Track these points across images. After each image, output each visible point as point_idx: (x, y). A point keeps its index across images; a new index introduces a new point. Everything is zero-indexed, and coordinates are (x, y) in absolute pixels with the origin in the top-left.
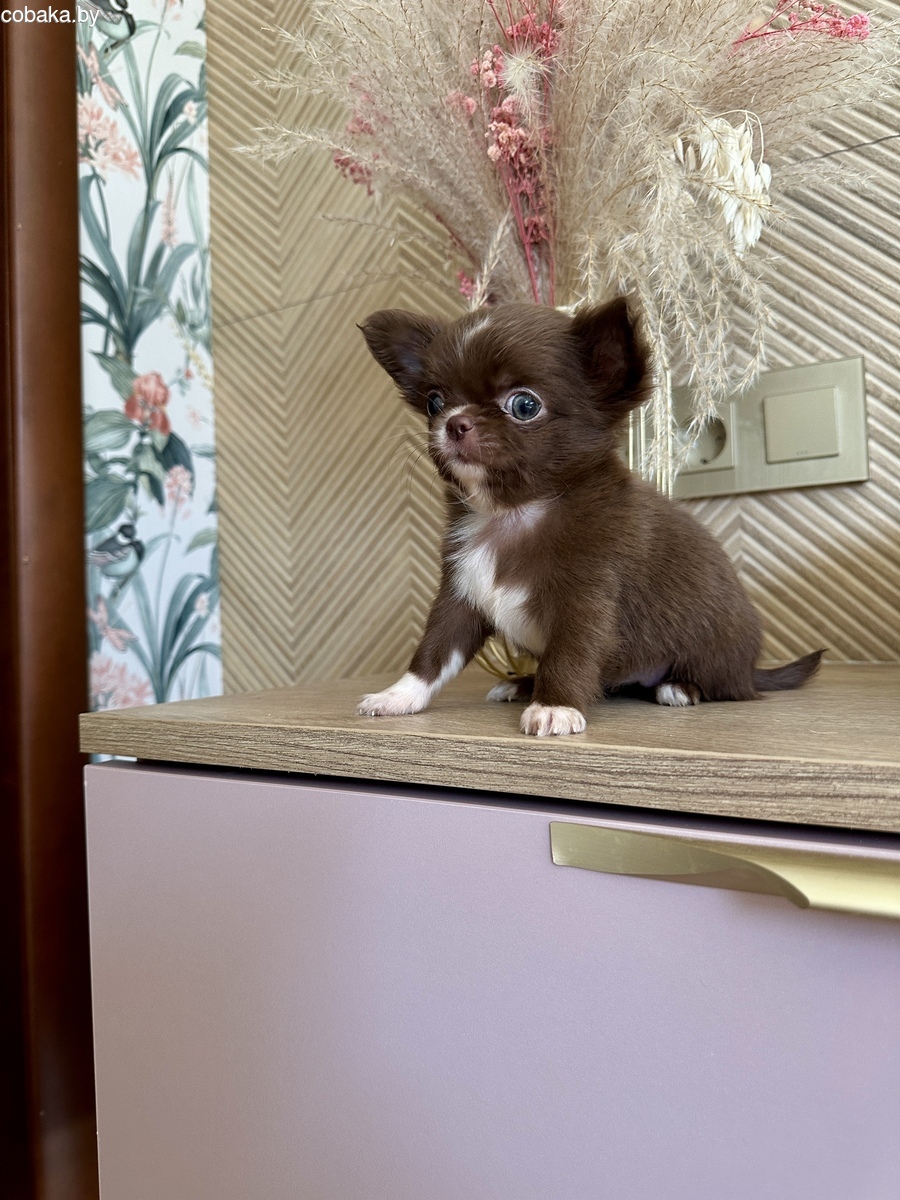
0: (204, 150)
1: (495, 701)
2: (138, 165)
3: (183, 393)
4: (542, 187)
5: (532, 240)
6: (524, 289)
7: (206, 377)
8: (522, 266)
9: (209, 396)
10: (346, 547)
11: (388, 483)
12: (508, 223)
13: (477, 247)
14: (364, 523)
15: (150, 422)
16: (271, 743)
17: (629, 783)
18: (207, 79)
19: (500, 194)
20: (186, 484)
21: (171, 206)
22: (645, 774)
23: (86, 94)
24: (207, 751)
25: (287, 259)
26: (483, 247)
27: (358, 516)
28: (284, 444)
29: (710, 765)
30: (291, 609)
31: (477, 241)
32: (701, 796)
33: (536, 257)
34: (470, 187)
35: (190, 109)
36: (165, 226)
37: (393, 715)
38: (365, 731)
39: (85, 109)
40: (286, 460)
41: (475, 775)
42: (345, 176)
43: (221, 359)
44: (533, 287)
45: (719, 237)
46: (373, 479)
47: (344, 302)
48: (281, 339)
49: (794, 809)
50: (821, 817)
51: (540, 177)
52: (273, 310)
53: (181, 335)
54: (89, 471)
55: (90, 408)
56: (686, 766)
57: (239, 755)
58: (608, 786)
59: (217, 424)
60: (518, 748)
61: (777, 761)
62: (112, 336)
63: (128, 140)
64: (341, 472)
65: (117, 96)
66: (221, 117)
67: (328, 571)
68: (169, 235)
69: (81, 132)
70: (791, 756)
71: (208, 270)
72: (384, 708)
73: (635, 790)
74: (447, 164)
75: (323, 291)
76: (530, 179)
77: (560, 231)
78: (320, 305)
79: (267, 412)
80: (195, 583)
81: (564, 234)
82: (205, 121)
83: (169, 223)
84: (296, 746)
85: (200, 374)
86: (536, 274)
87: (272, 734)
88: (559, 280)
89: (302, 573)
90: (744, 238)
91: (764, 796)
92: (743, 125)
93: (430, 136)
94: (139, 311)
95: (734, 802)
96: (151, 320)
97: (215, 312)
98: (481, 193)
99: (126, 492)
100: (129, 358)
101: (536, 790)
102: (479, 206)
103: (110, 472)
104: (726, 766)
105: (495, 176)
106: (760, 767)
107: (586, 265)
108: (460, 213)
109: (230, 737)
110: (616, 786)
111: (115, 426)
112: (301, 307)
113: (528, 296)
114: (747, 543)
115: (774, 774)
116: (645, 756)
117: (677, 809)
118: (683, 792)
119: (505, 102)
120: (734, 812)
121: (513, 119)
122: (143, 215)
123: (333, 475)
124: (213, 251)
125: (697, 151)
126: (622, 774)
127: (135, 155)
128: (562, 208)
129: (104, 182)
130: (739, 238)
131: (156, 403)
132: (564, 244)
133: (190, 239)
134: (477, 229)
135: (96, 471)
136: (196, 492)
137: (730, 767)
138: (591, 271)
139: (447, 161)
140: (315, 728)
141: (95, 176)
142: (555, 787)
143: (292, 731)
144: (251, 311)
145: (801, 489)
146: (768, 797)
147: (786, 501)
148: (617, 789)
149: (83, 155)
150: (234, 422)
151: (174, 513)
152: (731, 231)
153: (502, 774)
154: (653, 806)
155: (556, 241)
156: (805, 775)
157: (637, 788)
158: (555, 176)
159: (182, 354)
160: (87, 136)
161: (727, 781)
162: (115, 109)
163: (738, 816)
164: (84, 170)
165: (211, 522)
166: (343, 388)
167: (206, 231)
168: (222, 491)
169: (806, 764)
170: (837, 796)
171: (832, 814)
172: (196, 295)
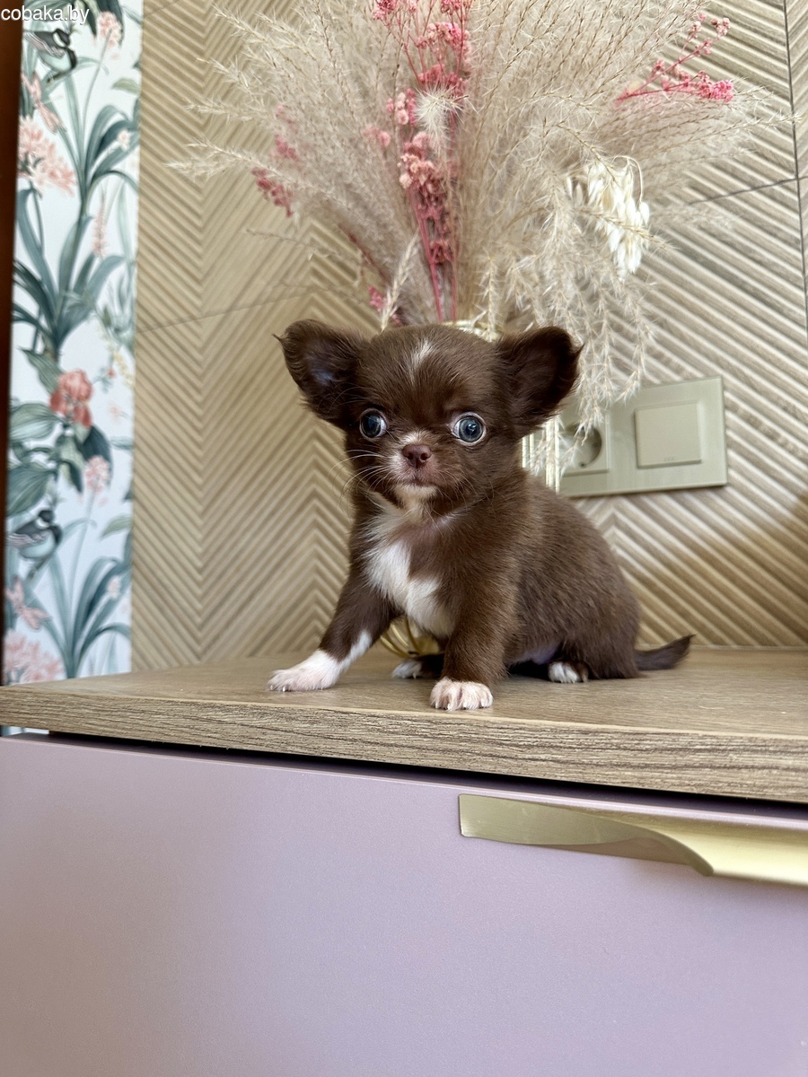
0: (135, 174)
1: (400, 678)
2: (73, 182)
3: (105, 390)
4: (448, 213)
5: (437, 262)
6: (429, 303)
7: (128, 377)
8: (428, 284)
9: (129, 394)
10: (255, 535)
11: (296, 477)
12: (416, 244)
13: (387, 265)
14: (273, 514)
15: (73, 415)
16: (184, 717)
17: (536, 756)
18: (141, 113)
19: (409, 219)
20: (104, 474)
21: (102, 221)
22: (552, 747)
23: (28, 117)
24: (120, 725)
25: (208, 274)
26: (392, 264)
27: (267, 506)
28: (199, 439)
29: (613, 738)
30: (199, 592)
31: (387, 260)
32: (605, 768)
33: (440, 277)
34: (382, 211)
35: (124, 138)
36: (95, 239)
37: (303, 691)
38: (278, 706)
39: (27, 130)
40: (199, 453)
41: (386, 748)
42: (267, 198)
43: (142, 360)
44: (437, 303)
45: (605, 263)
46: (283, 472)
47: (260, 313)
48: (199, 344)
49: (692, 780)
50: (719, 788)
51: (446, 205)
52: (193, 318)
53: (106, 337)
54: (13, 458)
55: (17, 400)
56: (590, 740)
57: (151, 729)
58: (516, 758)
59: (136, 420)
60: (429, 721)
61: (677, 734)
62: (41, 335)
63: (65, 160)
64: (252, 465)
65: (57, 120)
66: (152, 146)
67: (237, 557)
68: (99, 247)
69: (22, 150)
70: (688, 729)
71: (134, 281)
72: (295, 684)
73: (542, 763)
74: (363, 189)
75: (241, 302)
76: (436, 207)
77: (463, 254)
78: (237, 315)
79: (184, 410)
80: (108, 567)
81: (466, 256)
82: (138, 149)
83: (100, 235)
84: (209, 720)
85: (123, 374)
86: (440, 291)
87: (185, 708)
88: (460, 297)
89: (212, 558)
90: (626, 266)
91: (665, 768)
92: (625, 169)
93: (348, 163)
94: (68, 314)
95: (636, 774)
96: (78, 322)
97: (140, 318)
98: (392, 215)
99: (47, 479)
100: (56, 356)
101: (446, 763)
102: (391, 228)
103: (33, 460)
104: (629, 739)
105: (405, 202)
106: (661, 740)
107: (487, 283)
108: (373, 233)
109: (143, 711)
110: (524, 759)
111: (40, 418)
112: (219, 317)
113: (433, 310)
114: (620, 539)
115: (673, 746)
116: (552, 729)
117: (582, 781)
118: (587, 764)
119: (415, 138)
120: (636, 784)
121: (422, 153)
122: (75, 229)
123: (245, 469)
124: (139, 263)
125: (585, 187)
126: (529, 747)
127: (70, 174)
128: (465, 234)
129: (41, 197)
130: (621, 264)
131: (80, 398)
132: (465, 266)
133: (118, 251)
134: (388, 249)
135: (19, 460)
136: (114, 482)
137: (632, 740)
138: (491, 288)
139: (364, 185)
140: (228, 703)
141: (32, 190)
142: (464, 760)
143: (205, 706)
144: (173, 318)
145: (670, 492)
146: (669, 768)
147: (655, 502)
148: (524, 762)
149: (22, 171)
150: (153, 418)
151: (92, 500)
152: (615, 259)
153: (412, 747)
154: (558, 778)
155: (458, 263)
156: (703, 747)
157: (544, 761)
158: (458, 204)
159: (106, 354)
160: (26, 154)
161: (630, 753)
162: (54, 133)
163: (640, 787)
164: (22, 184)
165: (126, 509)
166: (257, 389)
167: (134, 245)
168: (138, 481)
169: (704, 737)
170: (733, 767)
171: (729, 785)
172: (122, 302)
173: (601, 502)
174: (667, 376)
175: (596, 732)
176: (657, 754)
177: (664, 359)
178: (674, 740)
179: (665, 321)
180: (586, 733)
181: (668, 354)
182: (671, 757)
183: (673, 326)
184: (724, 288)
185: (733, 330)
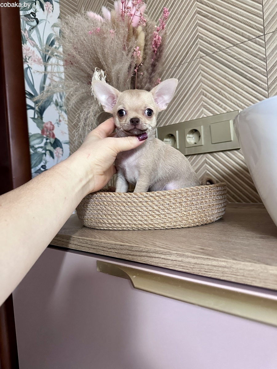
2: (42, 62)
3: (58, 126)
7: (65, 121)
9: (67, 126)
15: (49, 136)
17: (112, 251)
20: (61, 152)
22: (115, 249)
23: (25, 44)
29: (127, 247)
32: (125, 255)
35: (57, 43)
39: (25, 48)
41: (82, 247)
49: (143, 260)
50: (149, 262)
53: (57, 109)
54: (32, 151)
55: (31, 133)
56: (122, 247)
58: (108, 251)
59: (69, 134)
61: (140, 247)
62: (36, 112)
63: (38, 55)
65: (34, 43)
68: (52, 81)
69: (24, 55)
70: (142, 246)
82: (61, 46)
85: (63, 120)
91: (137, 256)
94: (44, 105)
95: (132, 257)
96: (48, 106)
99: (43, 156)
100: (42, 118)
103: (37, 151)
104: (130, 248)
111: (38, 138)
114: (208, 167)
118: (122, 254)
126: (110, 248)
127: (41, 59)
129: (32, 69)
131: (50, 130)
135: (33, 151)
136: (64, 154)
141: (29, 67)
142: (98, 251)
149: (25, 62)
151: (58, 161)
153: (87, 247)
156: (145, 251)
157: (113, 252)
159: (58, 115)
160: (26, 56)
161: (130, 251)
162: (34, 47)
164: (25, 66)
167: (63, 78)
169: (145, 248)
170: (151, 257)
171: (151, 261)
172: (61, 97)
173: (202, 155)
174: (222, 111)
175: (123, 245)
176: (136, 252)
177: (220, 105)
178: (139, 249)
179: (220, 91)
180: (121, 245)
181: (221, 103)
182: (139, 253)
183: (223, 93)
184: (239, 78)
185: (243, 93)
